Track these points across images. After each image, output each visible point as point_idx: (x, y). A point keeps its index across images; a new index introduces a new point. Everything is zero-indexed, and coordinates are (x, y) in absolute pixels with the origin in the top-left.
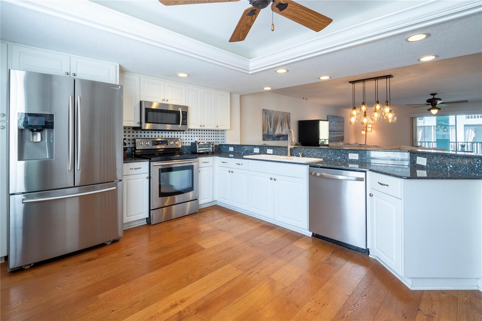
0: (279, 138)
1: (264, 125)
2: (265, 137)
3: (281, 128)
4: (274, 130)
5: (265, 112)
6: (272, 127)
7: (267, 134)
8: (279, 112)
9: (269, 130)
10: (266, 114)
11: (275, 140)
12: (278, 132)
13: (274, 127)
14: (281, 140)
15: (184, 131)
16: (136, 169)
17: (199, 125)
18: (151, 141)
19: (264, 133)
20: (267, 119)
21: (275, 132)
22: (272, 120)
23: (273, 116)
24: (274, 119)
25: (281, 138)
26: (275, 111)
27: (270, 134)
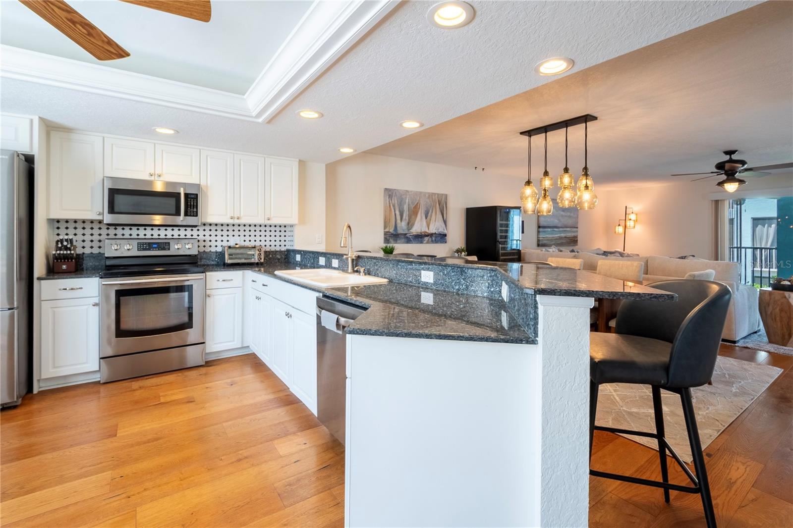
0: (420, 239)
1: (386, 217)
2: (388, 238)
3: (427, 222)
4: (410, 224)
5: (389, 193)
6: (406, 219)
7: (392, 232)
8: (421, 193)
9: (398, 226)
10: (390, 196)
11: (412, 243)
12: (419, 227)
13: (409, 220)
14: (425, 242)
15: (195, 226)
16: (72, 289)
17: (229, 216)
18: (135, 243)
19: (386, 230)
20: (394, 206)
21: (412, 228)
22: (406, 208)
23: (407, 201)
24: (409, 205)
25: (426, 239)
26: (411, 191)
27: (400, 231)
